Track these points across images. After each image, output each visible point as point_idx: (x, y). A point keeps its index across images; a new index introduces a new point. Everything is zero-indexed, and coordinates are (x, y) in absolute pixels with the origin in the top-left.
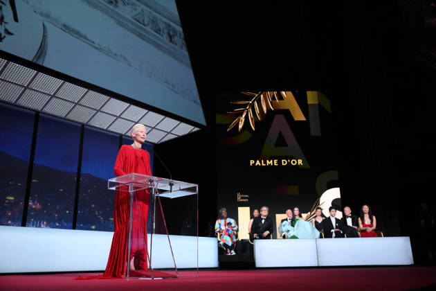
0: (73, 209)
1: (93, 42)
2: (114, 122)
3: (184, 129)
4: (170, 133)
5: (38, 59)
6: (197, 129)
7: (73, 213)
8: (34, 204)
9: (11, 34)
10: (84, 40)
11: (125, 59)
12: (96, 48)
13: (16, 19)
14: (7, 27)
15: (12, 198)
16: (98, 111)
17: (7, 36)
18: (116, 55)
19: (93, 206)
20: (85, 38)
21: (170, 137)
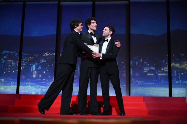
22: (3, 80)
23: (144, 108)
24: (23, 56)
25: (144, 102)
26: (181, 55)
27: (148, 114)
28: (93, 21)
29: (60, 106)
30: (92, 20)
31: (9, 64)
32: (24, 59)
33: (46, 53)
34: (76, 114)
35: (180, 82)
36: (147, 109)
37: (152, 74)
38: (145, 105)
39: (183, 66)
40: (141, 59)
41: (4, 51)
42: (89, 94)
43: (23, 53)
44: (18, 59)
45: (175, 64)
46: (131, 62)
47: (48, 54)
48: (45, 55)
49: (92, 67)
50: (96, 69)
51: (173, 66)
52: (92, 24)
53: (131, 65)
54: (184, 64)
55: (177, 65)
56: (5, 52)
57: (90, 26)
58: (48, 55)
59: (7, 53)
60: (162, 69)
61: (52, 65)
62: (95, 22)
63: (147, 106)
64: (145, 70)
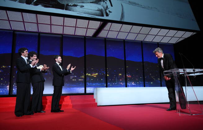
0: (142, 76)
1: (141, 5)
2: (154, 38)
3: (188, 35)
4: (181, 37)
5: (122, 19)
6: (195, 33)
7: (143, 78)
8: (128, 76)
9: (111, 12)
10: (137, 5)
11: (156, 9)
12: (143, 8)
13: (112, 6)
14: (110, 10)
15: (121, 74)
16: (147, 35)
17: (110, 13)
18: (152, 8)
19: (150, 74)
20: (138, 4)
21: (181, 39)
26: (91, 69)
27: (72, 107)
28: (35, 55)
33: (3, 66)
35: (91, 84)
37: (75, 80)
39: (93, 75)
47: (5, 66)
51: (87, 75)
52: (34, 57)
54: (93, 74)
55: (90, 75)
60: (81, 77)
61: (8, 74)
62: (36, 56)
64: (71, 78)
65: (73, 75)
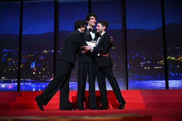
22: (4, 78)
23: (142, 101)
24: (22, 54)
25: (141, 95)
26: (176, 48)
27: (146, 107)
29: (58, 102)
30: (91, 16)
31: (9, 63)
32: (23, 56)
33: (45, 50)
34: (75, 109)
36: (144, 102)
37: (149, 68)
38: (142, 98)
39: (179, 59)
40: (138, 54)
41: (3, 50)
42: (87, 89)
43: (22, 51)
44: (18, 57)
45: (171, 57)
46: (128, 56)
48: (44, 52)
49: (88, 63)
50: (93, 64)
51: (169, 59)
52: (91, 20)
53: (128, 59)
54: (179, 57)
55: (173, 58)
56: (5, 50)
57: (89, 22)
58: (47, 52)
59: (6, 52)
60: (159, 63)
61: (51, 62)
62: (94, 18)
63: (144, 99)
64: (142, 64)
65: (145, 60)
